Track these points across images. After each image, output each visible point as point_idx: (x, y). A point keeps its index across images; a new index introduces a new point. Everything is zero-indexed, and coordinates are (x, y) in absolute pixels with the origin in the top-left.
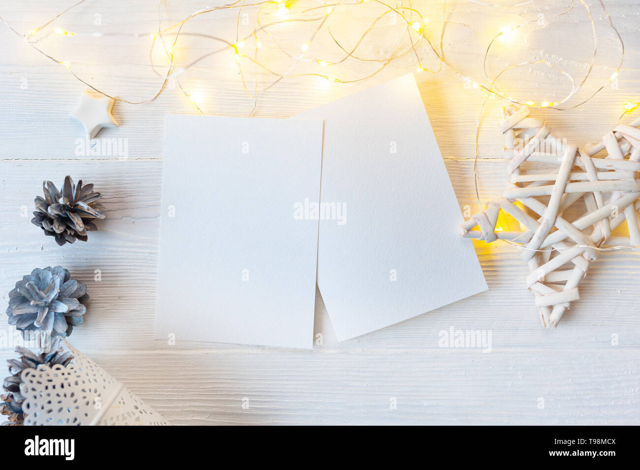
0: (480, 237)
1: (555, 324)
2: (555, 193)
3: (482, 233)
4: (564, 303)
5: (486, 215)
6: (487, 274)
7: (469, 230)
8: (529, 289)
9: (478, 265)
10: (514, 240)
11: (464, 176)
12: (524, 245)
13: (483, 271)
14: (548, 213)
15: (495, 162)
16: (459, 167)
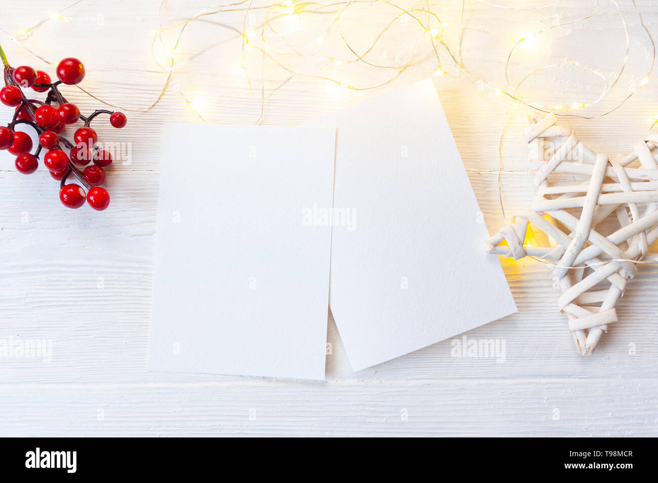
0: (507, 253)
1: (592, 349)
2: (587, 204)
3: (509, 248)
4: (601, 325)
5: (513, 230)
6: (516, 295)
7: (495, 245)
8: (562, 311)
9: (507, 286)
10: (545, 256)
11: (488, 189)
12: (555, 263)
13: (512, 293)
14: (580, 226)
15: (520, 175)
16: (481, 180)
